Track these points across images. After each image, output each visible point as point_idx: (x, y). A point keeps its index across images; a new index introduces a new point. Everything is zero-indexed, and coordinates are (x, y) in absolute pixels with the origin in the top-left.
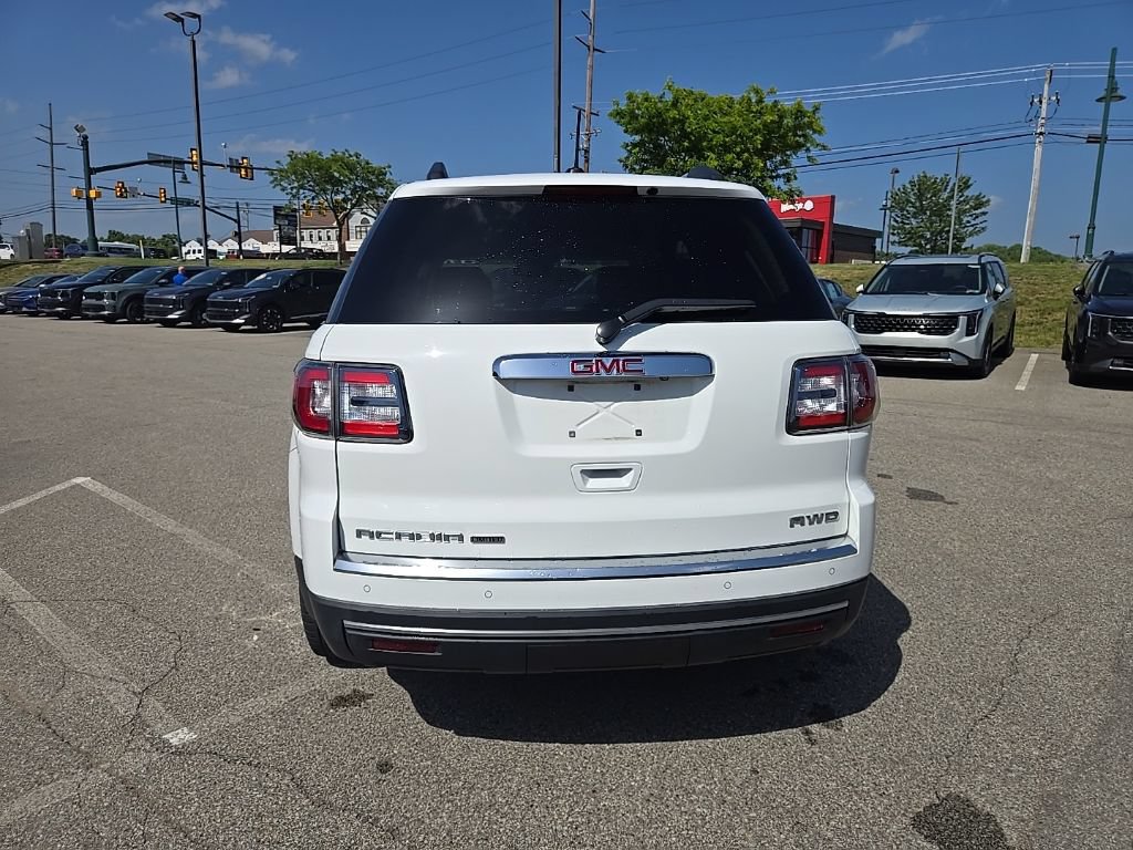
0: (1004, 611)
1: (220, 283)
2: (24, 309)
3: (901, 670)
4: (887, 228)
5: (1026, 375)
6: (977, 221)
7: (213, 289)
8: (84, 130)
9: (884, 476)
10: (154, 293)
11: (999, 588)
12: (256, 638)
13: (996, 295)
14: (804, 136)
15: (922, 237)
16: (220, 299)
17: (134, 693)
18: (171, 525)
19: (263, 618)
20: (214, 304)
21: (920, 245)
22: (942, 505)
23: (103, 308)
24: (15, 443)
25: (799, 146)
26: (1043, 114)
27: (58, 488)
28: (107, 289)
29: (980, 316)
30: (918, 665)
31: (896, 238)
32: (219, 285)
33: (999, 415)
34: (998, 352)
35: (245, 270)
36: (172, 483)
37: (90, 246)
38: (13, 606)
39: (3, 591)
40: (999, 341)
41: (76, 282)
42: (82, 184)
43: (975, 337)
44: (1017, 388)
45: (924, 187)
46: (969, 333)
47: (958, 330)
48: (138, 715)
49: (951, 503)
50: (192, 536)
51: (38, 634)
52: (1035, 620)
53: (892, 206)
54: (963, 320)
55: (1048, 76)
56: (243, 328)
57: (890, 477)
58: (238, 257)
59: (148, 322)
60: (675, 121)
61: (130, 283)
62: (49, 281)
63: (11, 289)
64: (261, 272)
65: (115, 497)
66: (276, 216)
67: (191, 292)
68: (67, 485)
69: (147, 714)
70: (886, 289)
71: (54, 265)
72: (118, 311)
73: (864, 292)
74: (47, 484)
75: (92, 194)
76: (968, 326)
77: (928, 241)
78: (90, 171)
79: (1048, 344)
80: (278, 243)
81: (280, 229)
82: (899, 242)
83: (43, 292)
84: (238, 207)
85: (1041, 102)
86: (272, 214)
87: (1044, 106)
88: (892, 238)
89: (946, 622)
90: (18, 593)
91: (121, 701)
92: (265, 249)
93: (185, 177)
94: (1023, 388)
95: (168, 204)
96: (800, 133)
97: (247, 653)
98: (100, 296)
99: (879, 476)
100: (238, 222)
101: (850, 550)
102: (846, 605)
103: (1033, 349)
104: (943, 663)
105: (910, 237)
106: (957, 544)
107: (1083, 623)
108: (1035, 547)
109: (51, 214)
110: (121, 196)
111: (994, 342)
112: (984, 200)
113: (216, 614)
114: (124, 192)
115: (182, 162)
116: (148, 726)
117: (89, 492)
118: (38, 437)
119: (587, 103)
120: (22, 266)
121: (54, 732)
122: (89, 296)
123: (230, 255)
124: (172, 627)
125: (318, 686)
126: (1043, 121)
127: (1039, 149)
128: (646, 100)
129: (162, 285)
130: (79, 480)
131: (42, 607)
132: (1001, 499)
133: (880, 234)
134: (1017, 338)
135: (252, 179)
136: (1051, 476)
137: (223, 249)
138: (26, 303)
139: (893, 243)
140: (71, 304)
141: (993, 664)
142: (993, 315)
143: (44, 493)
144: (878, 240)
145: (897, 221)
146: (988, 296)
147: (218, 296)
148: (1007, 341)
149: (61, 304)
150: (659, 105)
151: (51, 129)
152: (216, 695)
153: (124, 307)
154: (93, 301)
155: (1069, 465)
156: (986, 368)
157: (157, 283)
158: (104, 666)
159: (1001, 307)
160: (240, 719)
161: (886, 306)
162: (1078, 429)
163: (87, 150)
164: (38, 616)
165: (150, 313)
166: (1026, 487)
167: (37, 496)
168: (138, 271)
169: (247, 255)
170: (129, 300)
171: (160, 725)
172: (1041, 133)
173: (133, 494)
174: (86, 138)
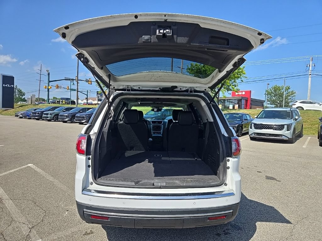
0: (290, 216)
1: (79, 111)
2: (27, 117)
3: (256, 233)
4: (266, 100)
5: (306, 143)
6: (293, 98)
7: (77, 113)
8: (49, 71)
9: (259, 172)
10: (61, 113)
11: (290, 208)
12: (67, 213)
13: (296, 119)
14: (240, 75)
15: (277, 102)
16: (79, 116)
17: (29, 228)
18: (51, 179)
19: (70, 207)
20: (77, 117)
21: (276, 105)
22: (276, 182)
23: (48, 117)
24: (16, 154)
25: (239, 77)
26: (311, 69)
27: (24, 167)
28: (50, 112)
29: (291, 125)
30: (261, 232)
31: (269, 103)
32: (79, 112)
33: (297, 155)
34: (298, 136)
35: (86, 108)
36: (55, 167)
37: (47, 101)
38: (3, 200)
39: (1, 196)
40: (298, 133)
41: (42, 110)
42: (47, 85)
43: (290, 131)
44: (304, 147)
45: (276, 89)
46: (288, 130)
47: (284, 129)
48: (29, 235)
49: (278, 181)
50: (56, 182)
51: (7, 209)
52: (300, 219)
53: (267, 94)
54: (286, 126)
55: (311, 59)
56: (84, 123)
57: (261, 172)
58: (86, 104)
59: (59, 121)
60: (204, 71)
61: (56, 111)
62: (35, 110)
63: (25, 112)
64: (91, 108)
65: (38, 170)
66: (97, 94)
67: (71, 114)
68: (26, 166)
69: (31, 235)
70: (263, 117)
71: (37, 106)
72: (52, 118)
73: (257, 118)
74: (21, 166)
75: (49, 88)
76: (287, 128)
77: (279, 104)
78: (49, 82)
79: (314, 134)
80: (97, 101)
81: (98, 97)
82: (270, 104)
83: (33, 113)
84: (87, 91)
85: (310, 66)
86: (96, 93)
87: (311, 67)
88: (268, 102)
89: (272, 218)
90: (5, 196)
91: (25, 230)
92: (94, 102)
93: (74, 84)
94: (305, 147)
95: (69, 90)
96: (239, 74)
97: (63, 217)
98: (47, 114)
99: (258, 172)
100: (87, 95)
101: (232, 194)
102: (232, 211)
103: (309, 136)
104: (269, 232)
105: (273, 102)
106: (279, 194)
107: (315, 220)
108: (303, 196)
109: (39, 92)
110: (57, 88)
111: (296, 133)
112: (294, 92)
113: (57, 206)
114: (58, 87)
115: (73, 80)
116: (31, 238)
117: (32, 168)
118: (22, 152)
119: (181, 66)
120: (29, 106)
121: (4, 238)
122: (45, 114)
123: (84, 104)
124: (44, 209)
125: (81, 229)
126: (311, 71)
127: (310, 79)
128: (196, 65)
129: (64, 112)
130: (29, 165)
131: (11, 201)
132: (294, 181)
133: (264, 101)
134: (304, 132)
135: (91, 84)
136: (310, 174)
137: (83, 102)
138: (28, 116)
139: (268, 104)
140: (40, 116)
141: (285, 232)
142: (295, 125)
143: (20, 168)
144: (264, 103)
145: (269, 98)
146: (293, 120)
147: (78, 115)
148: (301, 132)
149: (37, 116)
150: (200, 67)
151: (41, 71)
152: (52, 230)
153: (53, 117)
154: (46, 116)
155: (316, 171)
156: (294, 141)
157: (63, 111)
158: (23, 219)
159: (298, 123)
160: (56, 238)
161: (263, 122)
162: (320, 160)
163: (49, 76)
164: (9, 204)
165: (60, 119)
166: (302, 177)
167: (18, 169)
168: (58, 108)
169: (89, 104)
170: (55, 115)
171: (34, 238)
172: (310, 74)
173: (43, 169)
174: (49, 73)
